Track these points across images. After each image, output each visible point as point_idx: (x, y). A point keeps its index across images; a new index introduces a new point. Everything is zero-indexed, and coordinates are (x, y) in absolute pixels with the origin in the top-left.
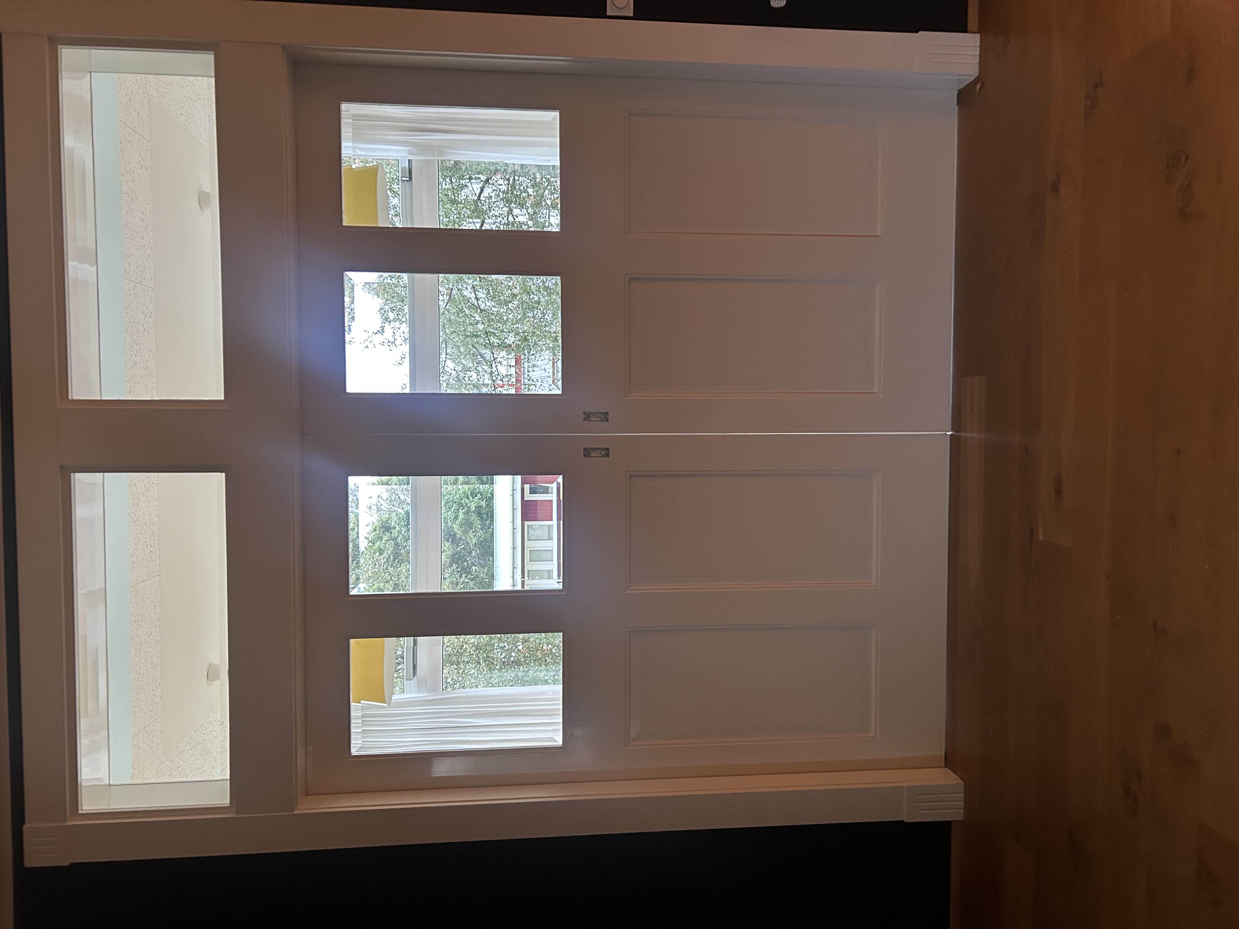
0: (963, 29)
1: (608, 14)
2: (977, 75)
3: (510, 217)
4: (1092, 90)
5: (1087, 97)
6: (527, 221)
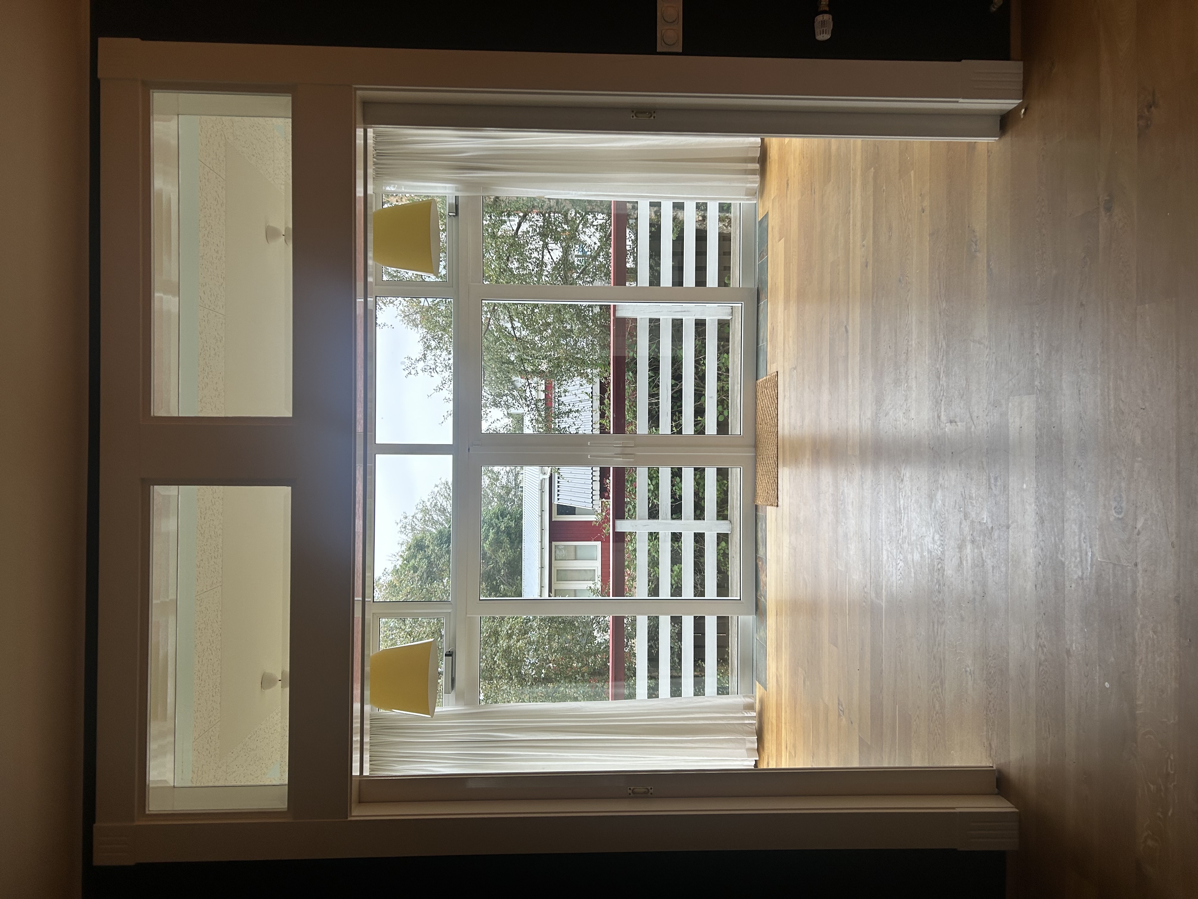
1: (658, 50)
3: (546, 251)
4: (1146, 110)
5: (1140, 117)
6: (561, 254)
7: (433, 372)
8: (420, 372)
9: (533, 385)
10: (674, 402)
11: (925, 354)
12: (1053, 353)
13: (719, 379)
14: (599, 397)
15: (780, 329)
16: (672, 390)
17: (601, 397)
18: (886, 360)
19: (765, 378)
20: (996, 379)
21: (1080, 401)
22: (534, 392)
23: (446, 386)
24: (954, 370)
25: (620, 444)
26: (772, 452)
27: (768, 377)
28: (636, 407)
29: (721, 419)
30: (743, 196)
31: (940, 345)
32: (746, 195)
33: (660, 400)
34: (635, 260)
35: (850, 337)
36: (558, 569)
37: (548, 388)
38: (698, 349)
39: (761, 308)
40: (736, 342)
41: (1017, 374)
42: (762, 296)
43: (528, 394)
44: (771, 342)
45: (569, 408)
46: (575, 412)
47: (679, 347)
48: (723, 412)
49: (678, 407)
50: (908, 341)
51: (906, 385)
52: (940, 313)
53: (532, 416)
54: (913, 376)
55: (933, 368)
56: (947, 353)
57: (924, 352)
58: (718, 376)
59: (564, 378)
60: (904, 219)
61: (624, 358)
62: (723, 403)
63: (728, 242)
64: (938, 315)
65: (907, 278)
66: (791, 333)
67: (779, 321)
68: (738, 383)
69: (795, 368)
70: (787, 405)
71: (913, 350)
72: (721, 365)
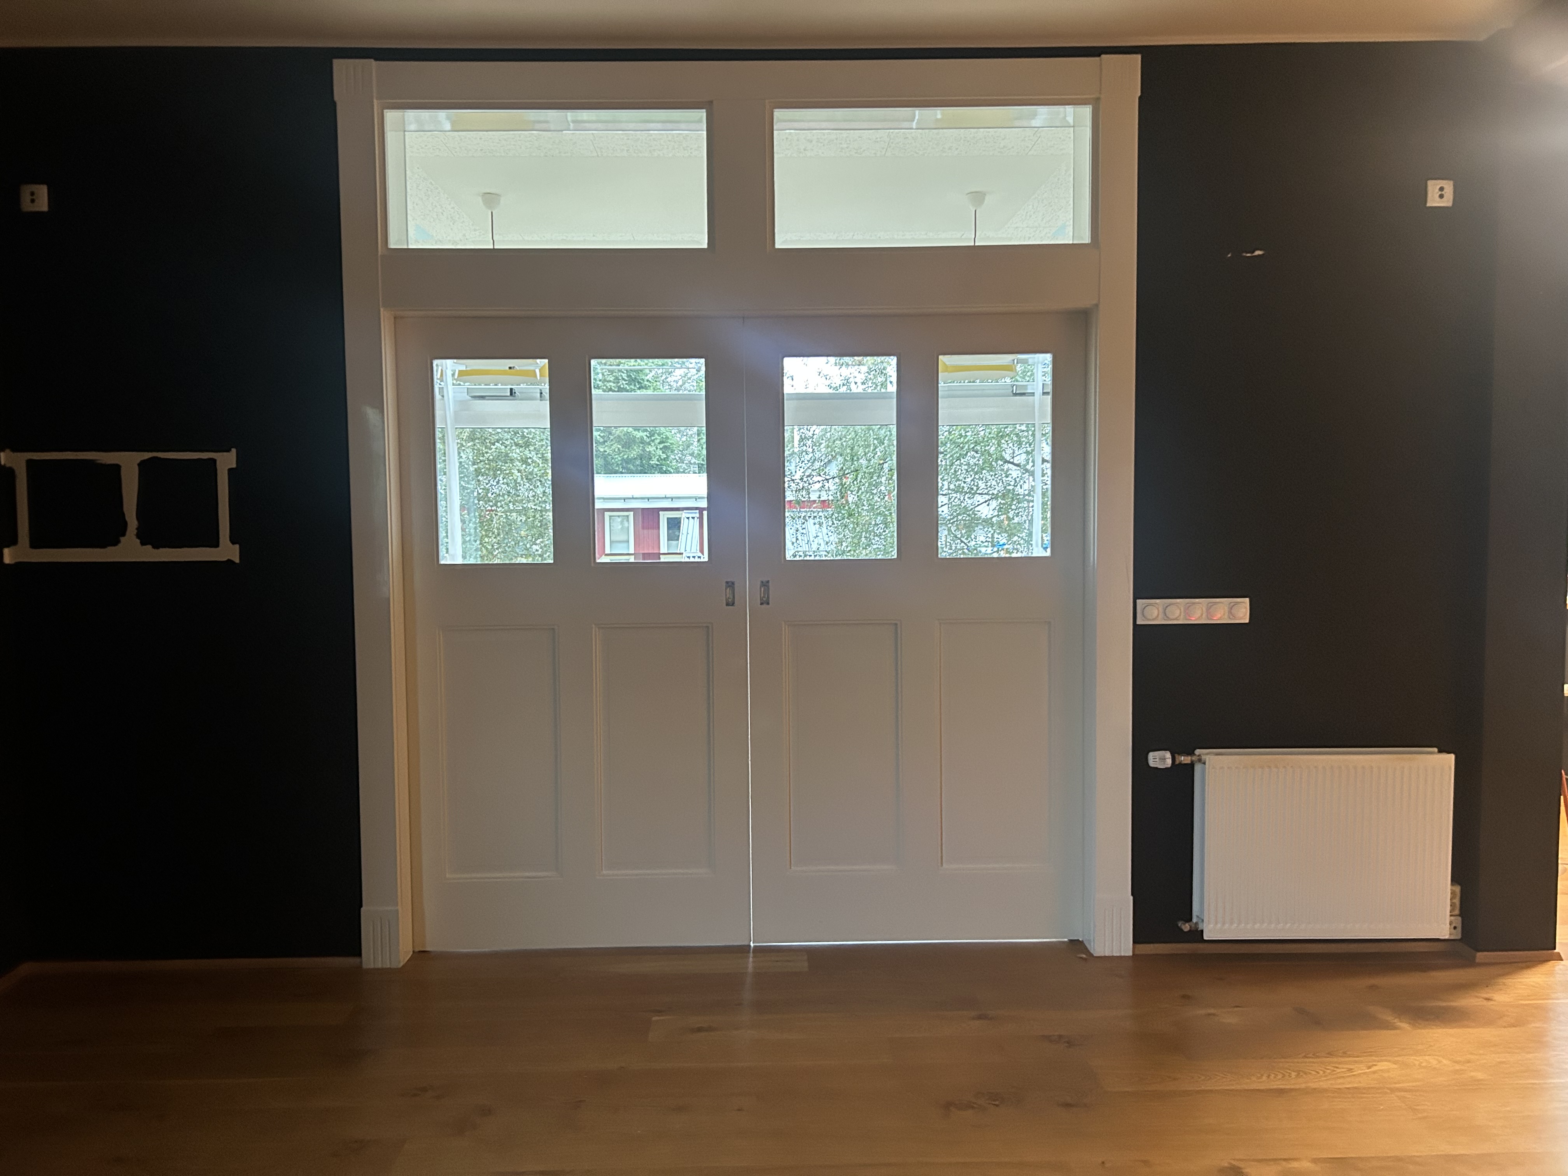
0: (1137, 939)
1: (1138, 601)
2: (1095, 955)
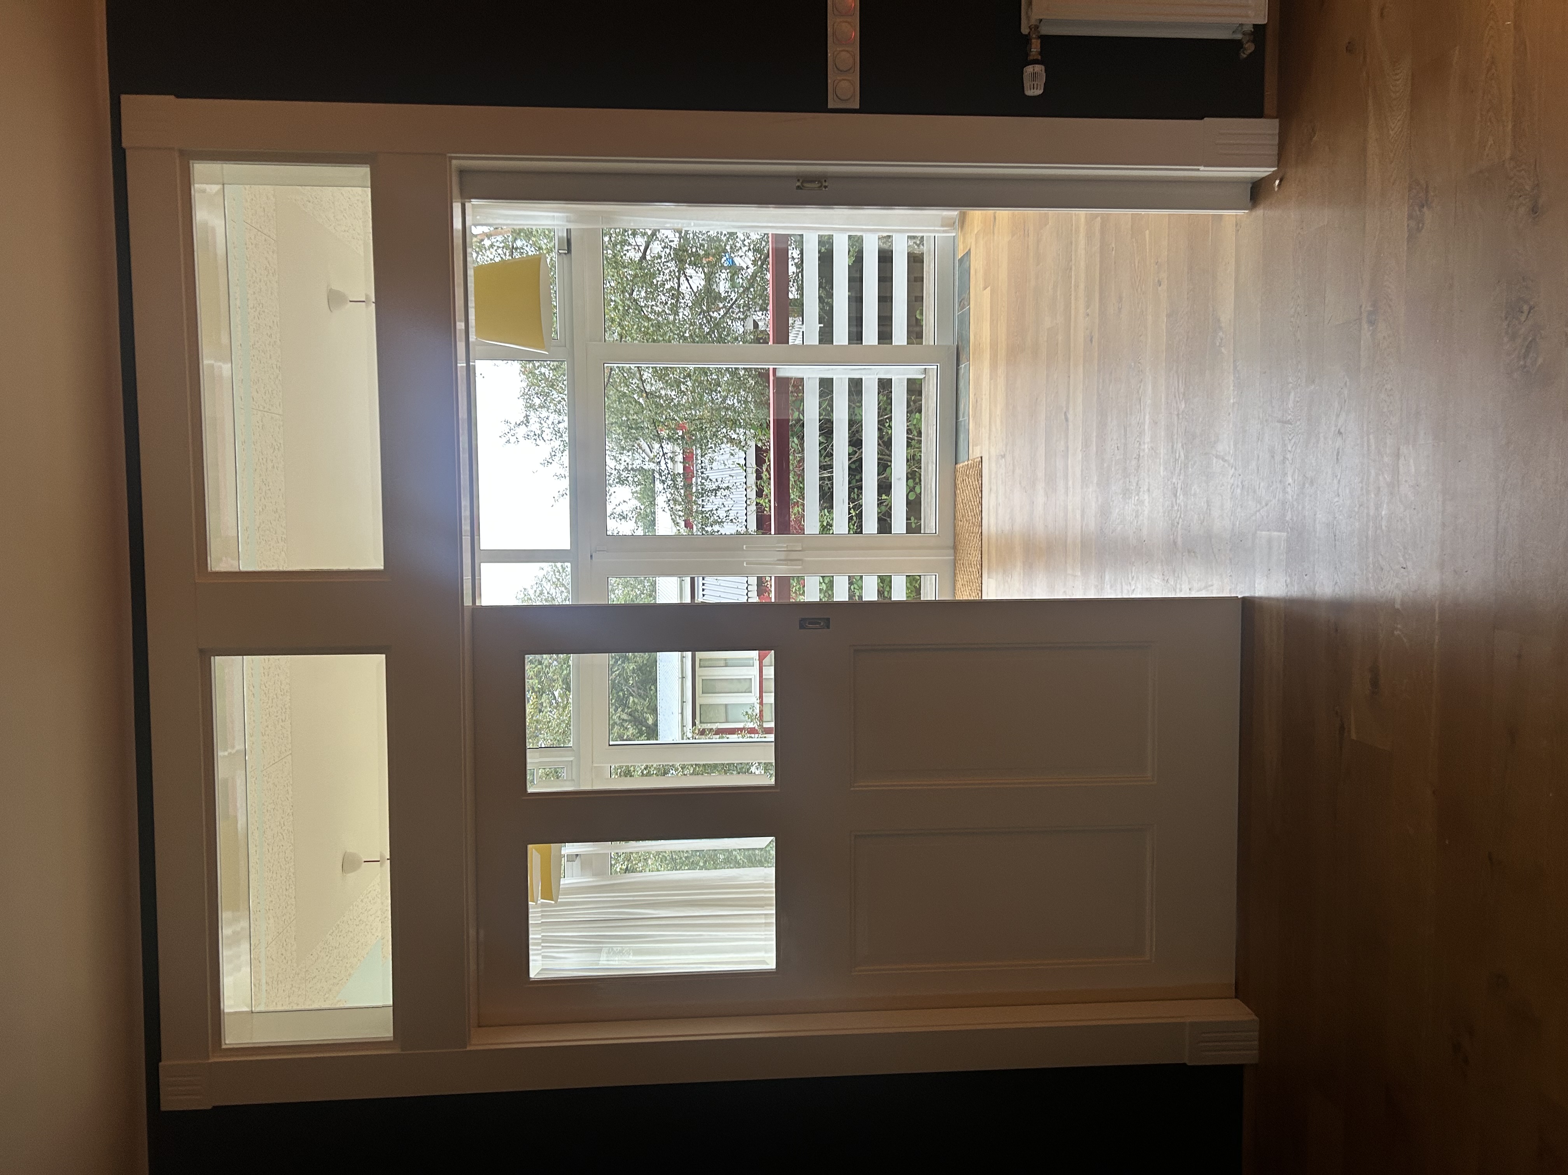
0: (1259, 114)
1: (830, 106)
3: (682, 278)
4: (1417, 208)
5: (1410, 217)
6: (703, 283)
7: (538, 439)
8: (521, 439)
9: (669, 455)
10: (852, 475)
11: (1160, 464)
12: (1307, 485)
13: (909, 445)
14: (754, 470)
15: (985, 404)
16: (850, 459)
17: (757, 470)
18: (1114, 463)
19: (966, 463)
20: (1242, 507)
21: (1335, 549)
22: (670, 465)
23: (557, 459)
24: (1193, 488)
25: (784, 547)
26: (975, 558)
27: (970, 462)
28: (802, 482)
29: (912, 497)
30: (937, 226)
31: (1177, 455)
32: (942, 226)
33: (834, 474)
34: (801, 289)
35: (1071, 427)
36: (704, 678)
37: (688, 458)
38: (883, 407)
39: (962, 372)
40: (930, 410)
41: (1267, 505)
42: (963, 357)
43: (663, 467)
44: (974, 417)
45: (717, 484)
46: (724, 490)
47: (858, 404)
48: (914, 488)
49: (857, 481)
50: (1140, 444)
51: (1137, 498)
52: (1178, 415)
53: (669, 496)
54: (1146, 488)
55: (1169, 482)
56: (1186, 466)
57: (1158, 460)
58: (907, 441)
59: (709, 446)
60: (1137, 290)
61: (788, 420)
62: (914, 476)
63: (919, 264)
64: (1176, 418)
65: (1139, 365)
66: (998, 412)
67: (984, 393)
68: (932, 462)
69: (1003, 456)
70: (993, 503)
71: (1146, 456)
72: (912, 427)
